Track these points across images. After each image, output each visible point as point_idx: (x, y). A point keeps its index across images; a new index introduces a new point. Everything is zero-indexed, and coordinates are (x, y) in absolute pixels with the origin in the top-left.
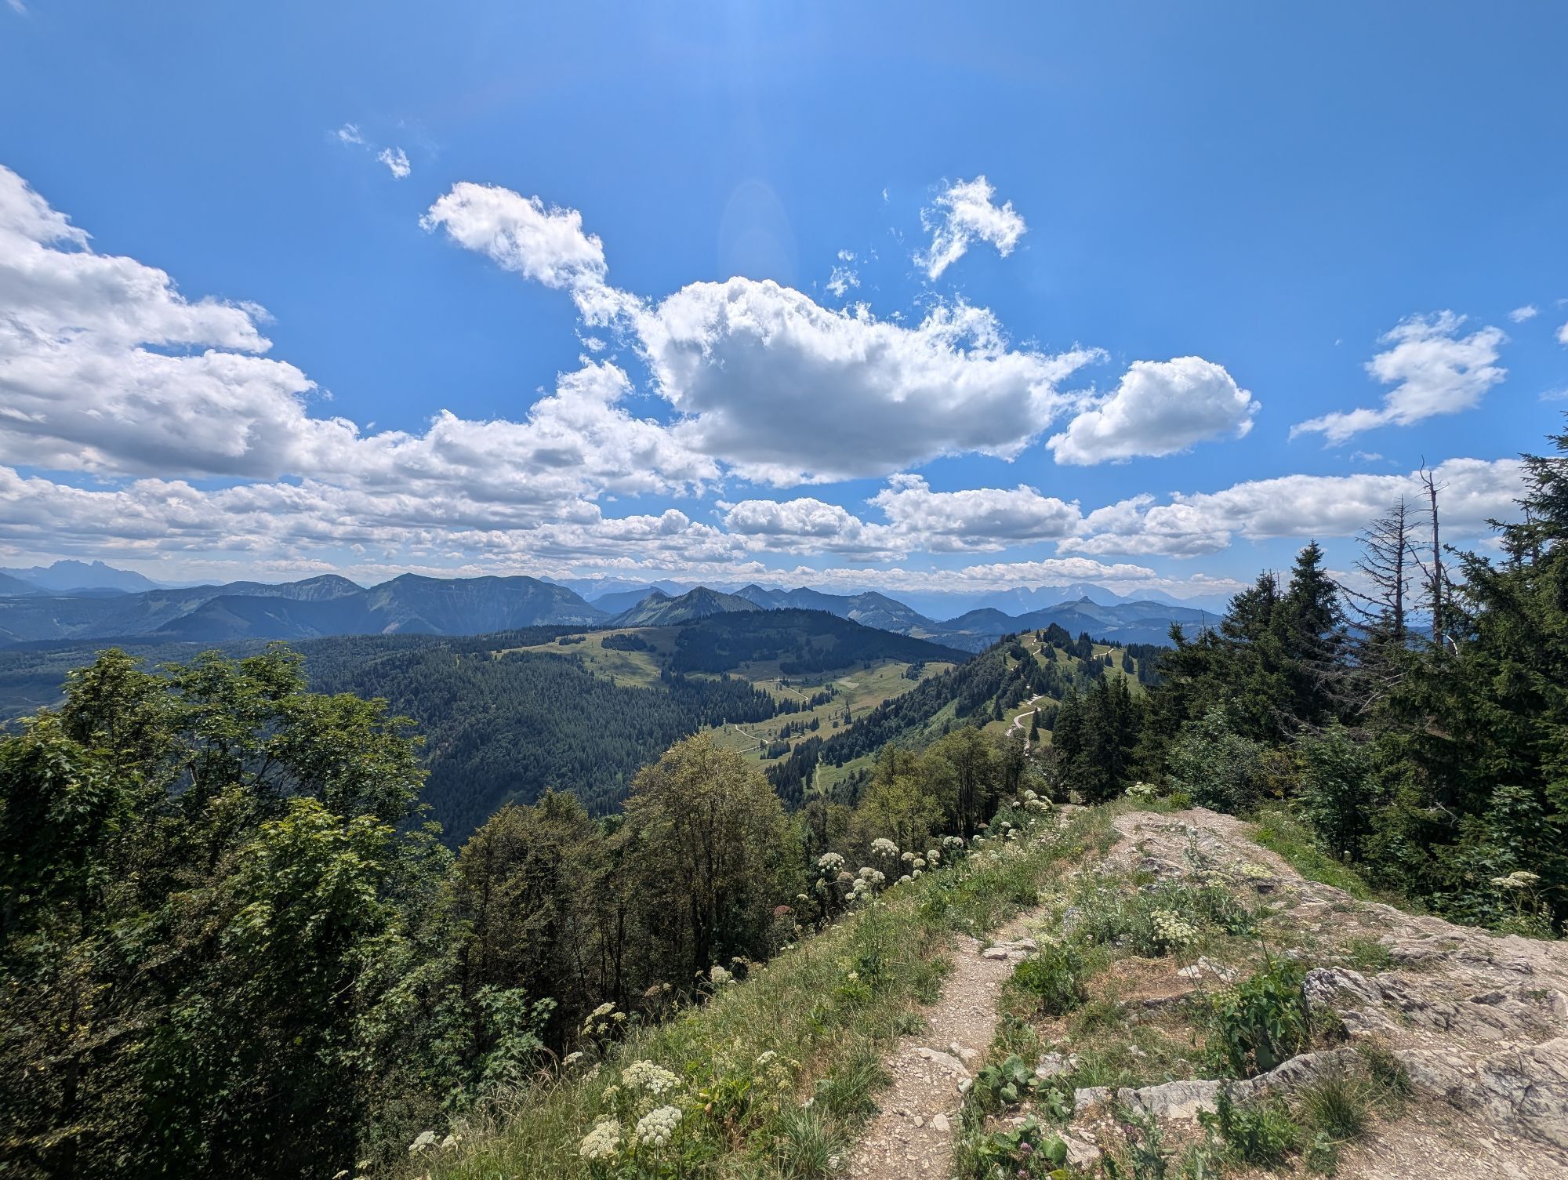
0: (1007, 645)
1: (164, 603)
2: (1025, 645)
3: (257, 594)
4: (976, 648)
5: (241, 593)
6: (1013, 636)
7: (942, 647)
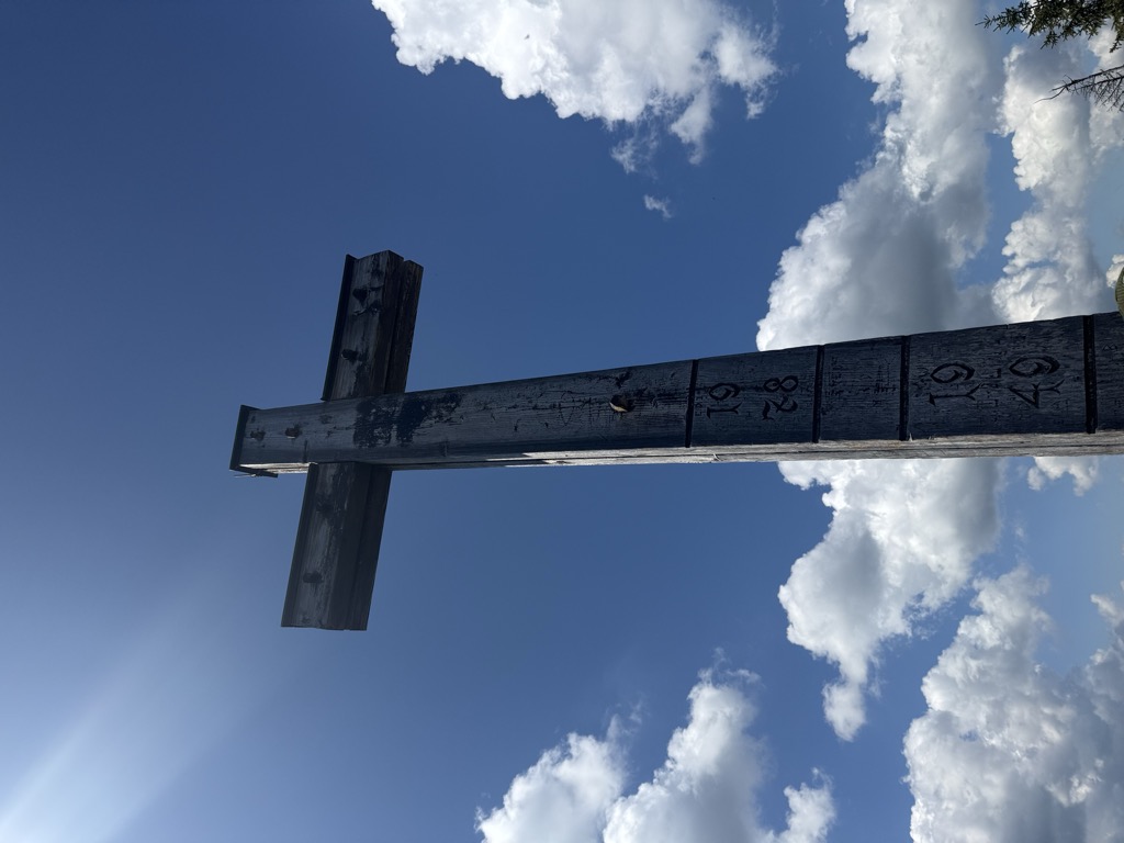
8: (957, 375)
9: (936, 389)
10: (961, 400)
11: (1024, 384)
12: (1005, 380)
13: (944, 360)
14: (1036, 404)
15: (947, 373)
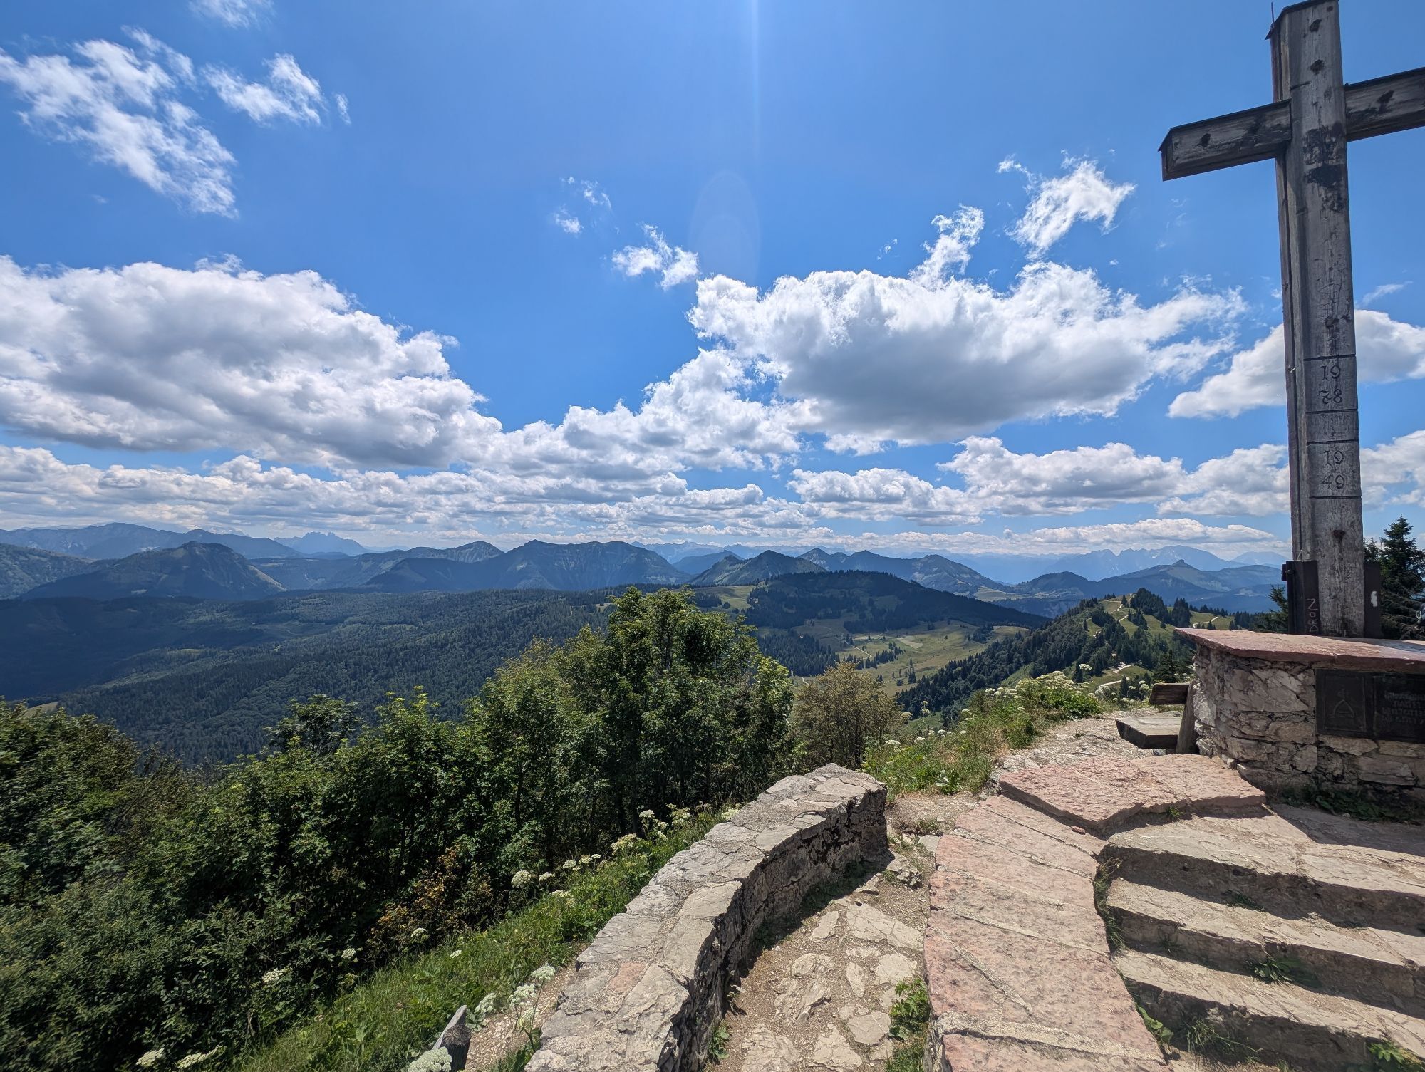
0: (1087, 611)
1: (370, 563)
2: (1109, 610)
3: (431, 557)
4: (1053, 613)
5: (420, 556)
6: (1095, 601)
7: (1013, 611)
8: (1338, 459)
11: (1333, 479)
12: (1334, 474)
15: (1339, 456)
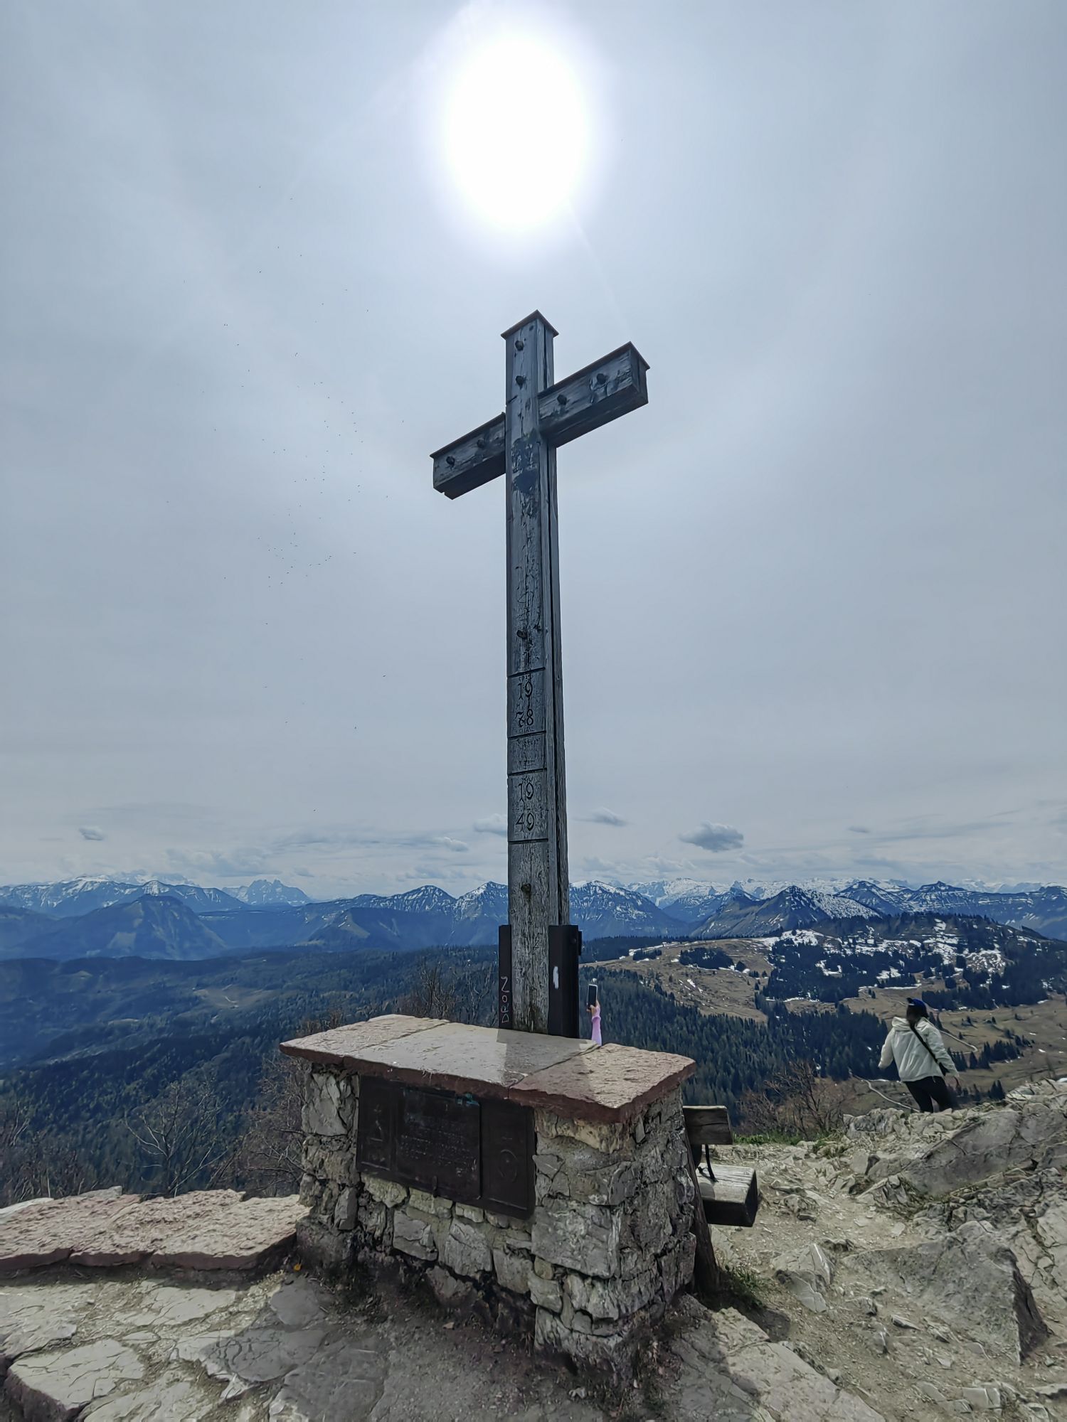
5: (364, 906)
8: (529, 793)
9: (524, 786)
10: (520, 796)
11: (525, 818)
12: (526, 812)
13: (535, 787)
14: (518, 823)
15: (530, 789)
